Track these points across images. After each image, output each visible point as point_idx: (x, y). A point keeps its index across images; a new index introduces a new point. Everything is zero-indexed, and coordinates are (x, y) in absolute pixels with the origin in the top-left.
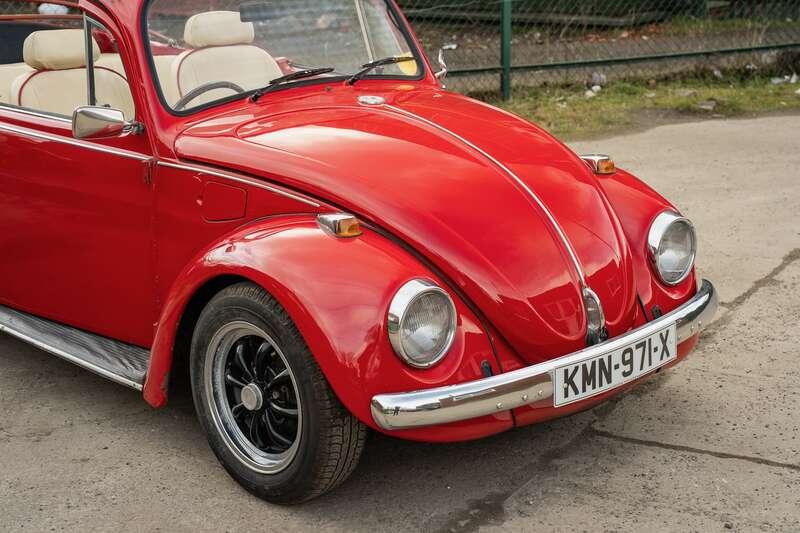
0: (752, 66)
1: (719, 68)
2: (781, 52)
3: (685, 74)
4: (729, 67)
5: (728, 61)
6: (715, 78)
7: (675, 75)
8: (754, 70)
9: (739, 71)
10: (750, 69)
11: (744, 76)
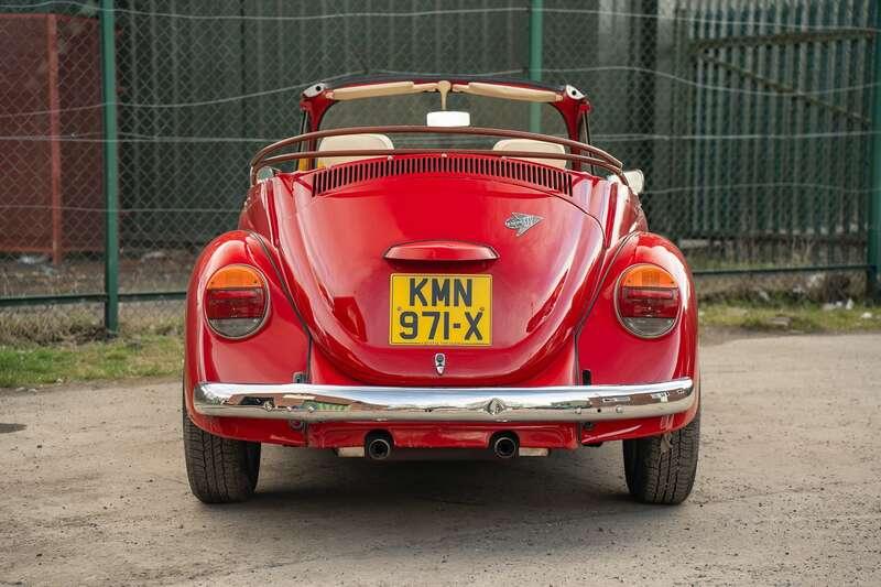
0: (799, 289)
1: (764, 290)
2: (831, 274)
3: (728, 294)
4: (775, 289)
5: (773, 282)
6: (762, 300)
7: (717, 295)
8: (802, 294)
9: (787, 294)
10: (797, 294)
11: (793, 299)
